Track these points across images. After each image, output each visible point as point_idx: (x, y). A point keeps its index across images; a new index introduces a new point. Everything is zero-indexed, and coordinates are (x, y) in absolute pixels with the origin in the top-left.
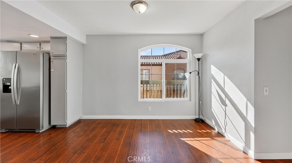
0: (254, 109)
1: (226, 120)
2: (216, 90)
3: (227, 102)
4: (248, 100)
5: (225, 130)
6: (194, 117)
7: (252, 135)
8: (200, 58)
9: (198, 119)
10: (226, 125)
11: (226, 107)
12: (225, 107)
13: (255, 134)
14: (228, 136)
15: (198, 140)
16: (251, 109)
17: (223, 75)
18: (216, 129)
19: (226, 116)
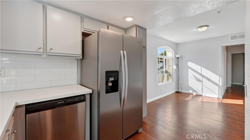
2: (193, 75)
3: (204, 80)
8: (179, 57)
9: (177, 91)
11: (203, 82)
14: (205, 95)
15: (202, 99)
17: (200, 67)
18: (194, 94)
19: (203, 86)
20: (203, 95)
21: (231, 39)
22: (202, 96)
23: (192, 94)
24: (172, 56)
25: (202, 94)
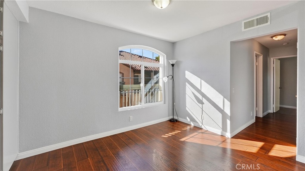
0: (230, 103)
1: (203, 115)
2: (192, 92)
3: (204, 100)
4: (224, 97)
5: (202, 123)
6: (167, 119)
7: (228, 122)
8: (174, 64)
9: (172, 119)
10: (203, 119)
11: (203, 105)
12: (201, 105)
13: (231, 120)
14: (205, 127)
15: (192, 137)
16: (228, 103)
17: (200, 79)
18: (192, 124)
19: (203, 111)
20: (203, 127)
21: (245, 28)
22: (201, 129)
23: (190, 125)
24: (163, 63)
25: (201, 127)
